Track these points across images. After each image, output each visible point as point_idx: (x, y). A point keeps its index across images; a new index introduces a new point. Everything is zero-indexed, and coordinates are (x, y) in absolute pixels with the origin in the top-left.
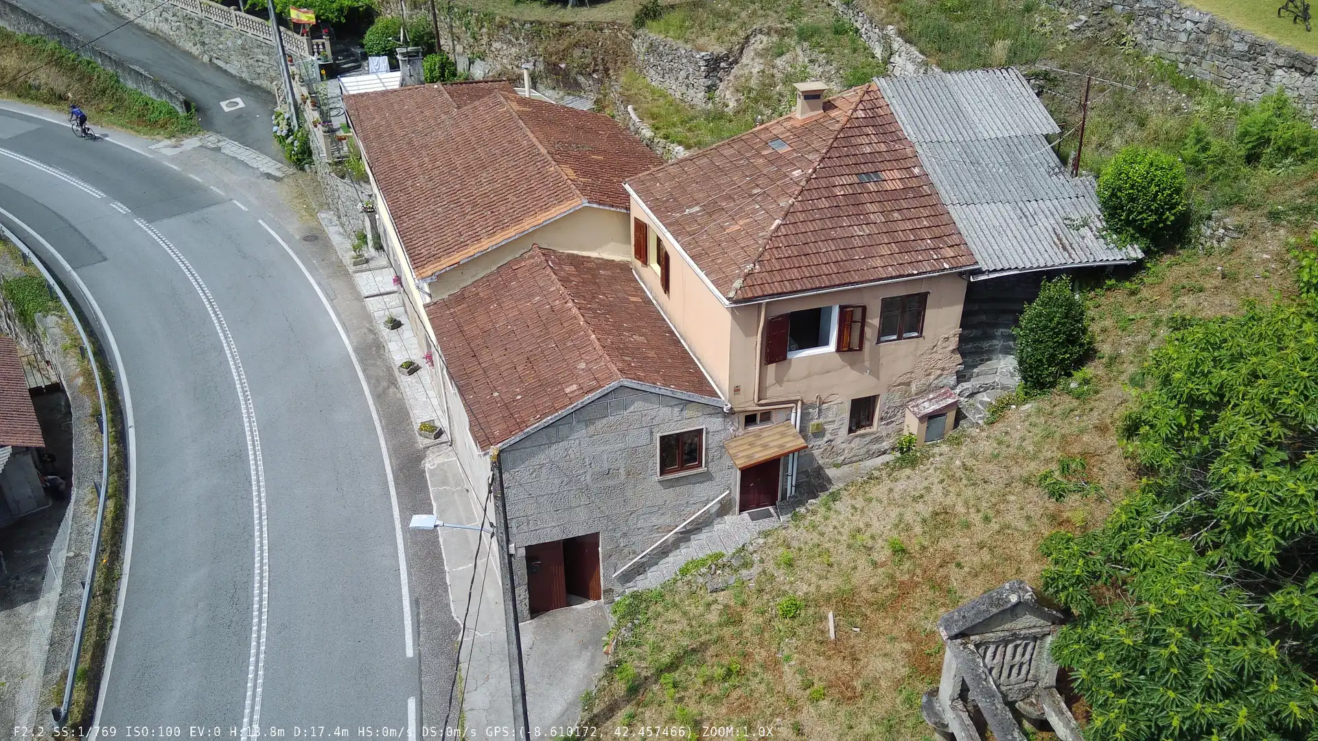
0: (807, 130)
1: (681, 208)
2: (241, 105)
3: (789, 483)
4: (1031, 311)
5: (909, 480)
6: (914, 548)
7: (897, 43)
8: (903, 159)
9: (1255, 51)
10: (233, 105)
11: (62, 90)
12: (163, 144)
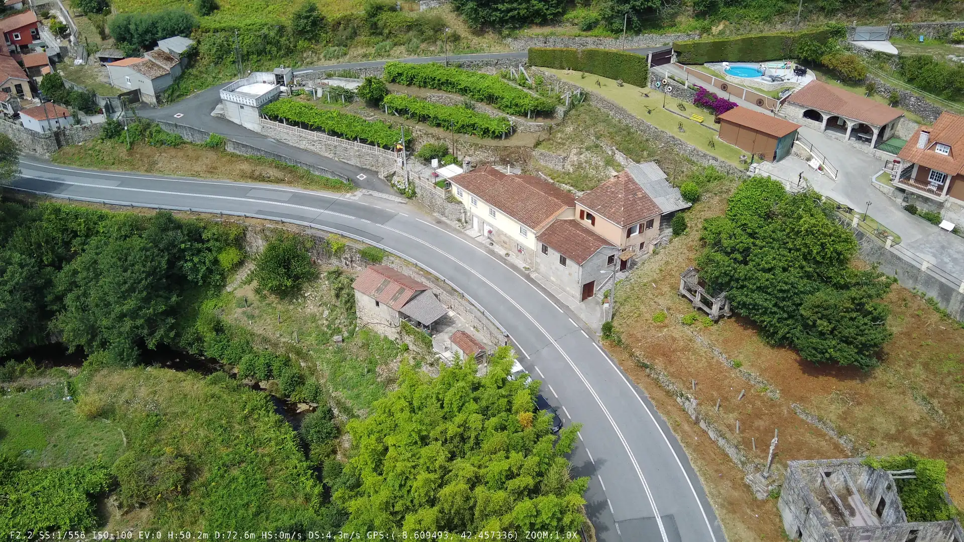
0: (616, 184)
1: (596, 207)
2: (365, 177)
3: (628, 265)
4: (674, 219)
5: (658, 257)
6: (663, 269)
7: (617, 152)
8: (640, 189)
9: (705, 155)
10: (362, 177)
11: (282, 177)
12: (348, 195)
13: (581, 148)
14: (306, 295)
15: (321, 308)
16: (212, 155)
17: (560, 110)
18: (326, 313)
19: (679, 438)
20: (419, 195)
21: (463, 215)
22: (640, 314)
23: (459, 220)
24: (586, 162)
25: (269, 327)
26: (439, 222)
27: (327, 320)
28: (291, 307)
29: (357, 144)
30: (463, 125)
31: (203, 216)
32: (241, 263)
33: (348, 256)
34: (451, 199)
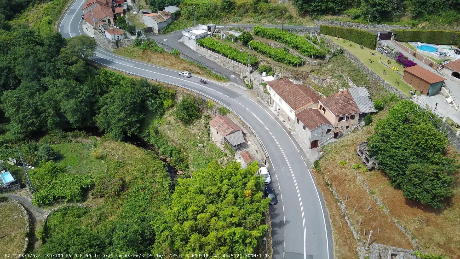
0: (341, 95)
1: (327, 104)
2: (234, 76)
3: (339, 135)
4: (366, 117)
5: (353, 134)
6: (354, 140)
7: (349, 80)
8: (352, 99)
9: (392, 88)
10: (232, 76)
11: (199, 72)
12: (225, 83)
13: (333, 76)
14: (194, 124)
15: (199, 131)
16: (174, 58)
17: (328, 56)
18: (200, 134)
19: (331, 221)
20: (254, 88)
21: (270, 100)
22: (334, 160)
23: (268, 102)
24: (333, 83)
25: (175, 135)
26: (259, 101)
27: (200, 137)
28: (187, 129)
29: (233, 61)
30: (280, 58)
31: (161, 83)
32: (172, 106)
33: (214, 110)
34: (266, 92)
